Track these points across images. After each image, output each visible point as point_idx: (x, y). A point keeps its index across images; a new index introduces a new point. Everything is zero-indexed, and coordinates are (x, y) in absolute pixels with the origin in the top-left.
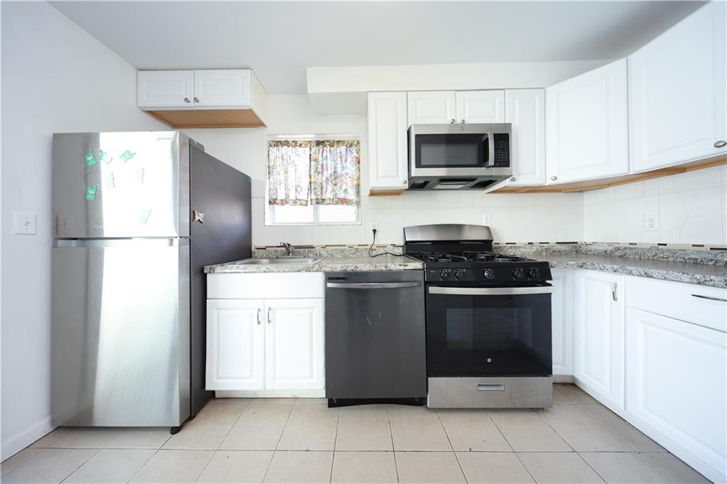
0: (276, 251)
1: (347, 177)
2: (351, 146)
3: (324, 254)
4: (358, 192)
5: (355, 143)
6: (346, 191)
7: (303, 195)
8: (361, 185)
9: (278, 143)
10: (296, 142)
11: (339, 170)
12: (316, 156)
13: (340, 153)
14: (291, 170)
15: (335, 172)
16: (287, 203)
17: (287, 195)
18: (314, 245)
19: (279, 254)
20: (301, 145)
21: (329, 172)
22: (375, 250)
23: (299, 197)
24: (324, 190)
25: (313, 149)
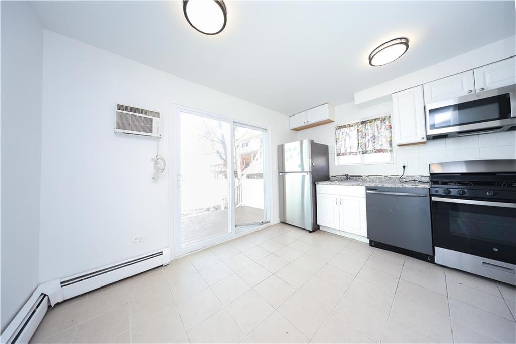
0: (341, 178)
1: (383, 137)
2: (384, 119)
3: (368, 179)
4: (391, 145)
5: (388, 117)
6: (382, 145)
7: (354, 150)
8: (392, 141)
9: (340, 127)
10: (350, 125)
11: (376, 134)
12: (362, 129)
13: (377, 125)
14: (347, 138)
15: (374, 136)
16: (346, 155)
17: (346, 151)
18: (361, 174)
19: (343, 179)
20: (352, 126)
21: (370, 136)
22: (404, 178)
23: (352, 151)
24: (367, 146)
25: (359, 127)
